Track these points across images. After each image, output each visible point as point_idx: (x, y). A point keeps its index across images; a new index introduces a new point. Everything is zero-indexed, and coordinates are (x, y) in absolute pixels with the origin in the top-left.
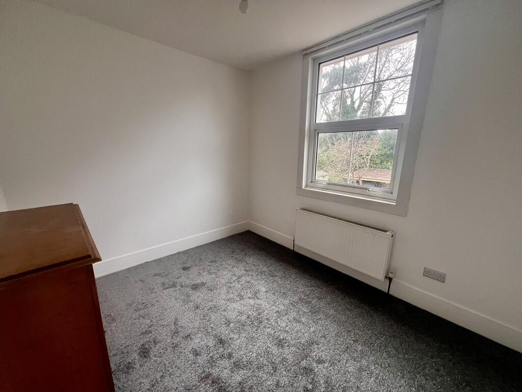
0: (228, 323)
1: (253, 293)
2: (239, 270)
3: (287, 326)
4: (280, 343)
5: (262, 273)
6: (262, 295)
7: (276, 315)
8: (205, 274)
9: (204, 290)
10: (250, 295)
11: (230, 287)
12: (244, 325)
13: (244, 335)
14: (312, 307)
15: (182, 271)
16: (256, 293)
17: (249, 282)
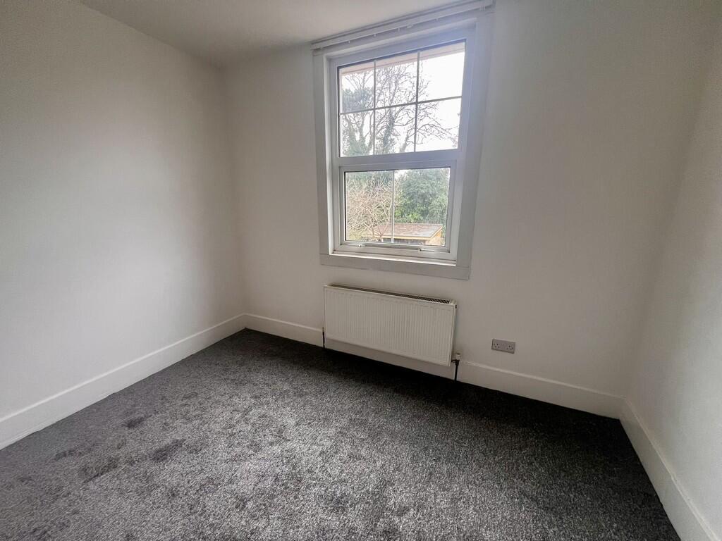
0: (241, 503)
1: (275, 433)
2: (244, 399)
3: (342, 472)
4: (339, 505)
5: (283, 394)
6: (291, 432)
7: (320, 459)
8: (178, 423)
9: (182, 455)
10: (271, 439)
11: (232, 435)
12: (272, 497)
13: (277, 514)
14: (370, 429)
15: (126, 431)
16: (280, 432)
17: (264, 416)
